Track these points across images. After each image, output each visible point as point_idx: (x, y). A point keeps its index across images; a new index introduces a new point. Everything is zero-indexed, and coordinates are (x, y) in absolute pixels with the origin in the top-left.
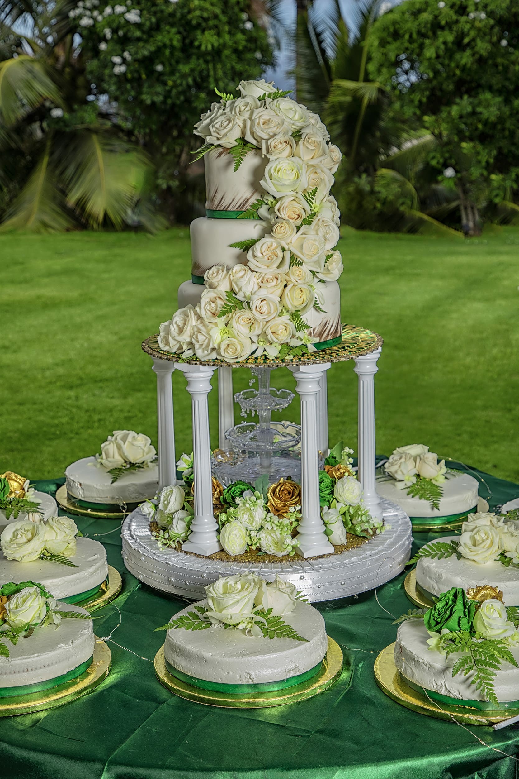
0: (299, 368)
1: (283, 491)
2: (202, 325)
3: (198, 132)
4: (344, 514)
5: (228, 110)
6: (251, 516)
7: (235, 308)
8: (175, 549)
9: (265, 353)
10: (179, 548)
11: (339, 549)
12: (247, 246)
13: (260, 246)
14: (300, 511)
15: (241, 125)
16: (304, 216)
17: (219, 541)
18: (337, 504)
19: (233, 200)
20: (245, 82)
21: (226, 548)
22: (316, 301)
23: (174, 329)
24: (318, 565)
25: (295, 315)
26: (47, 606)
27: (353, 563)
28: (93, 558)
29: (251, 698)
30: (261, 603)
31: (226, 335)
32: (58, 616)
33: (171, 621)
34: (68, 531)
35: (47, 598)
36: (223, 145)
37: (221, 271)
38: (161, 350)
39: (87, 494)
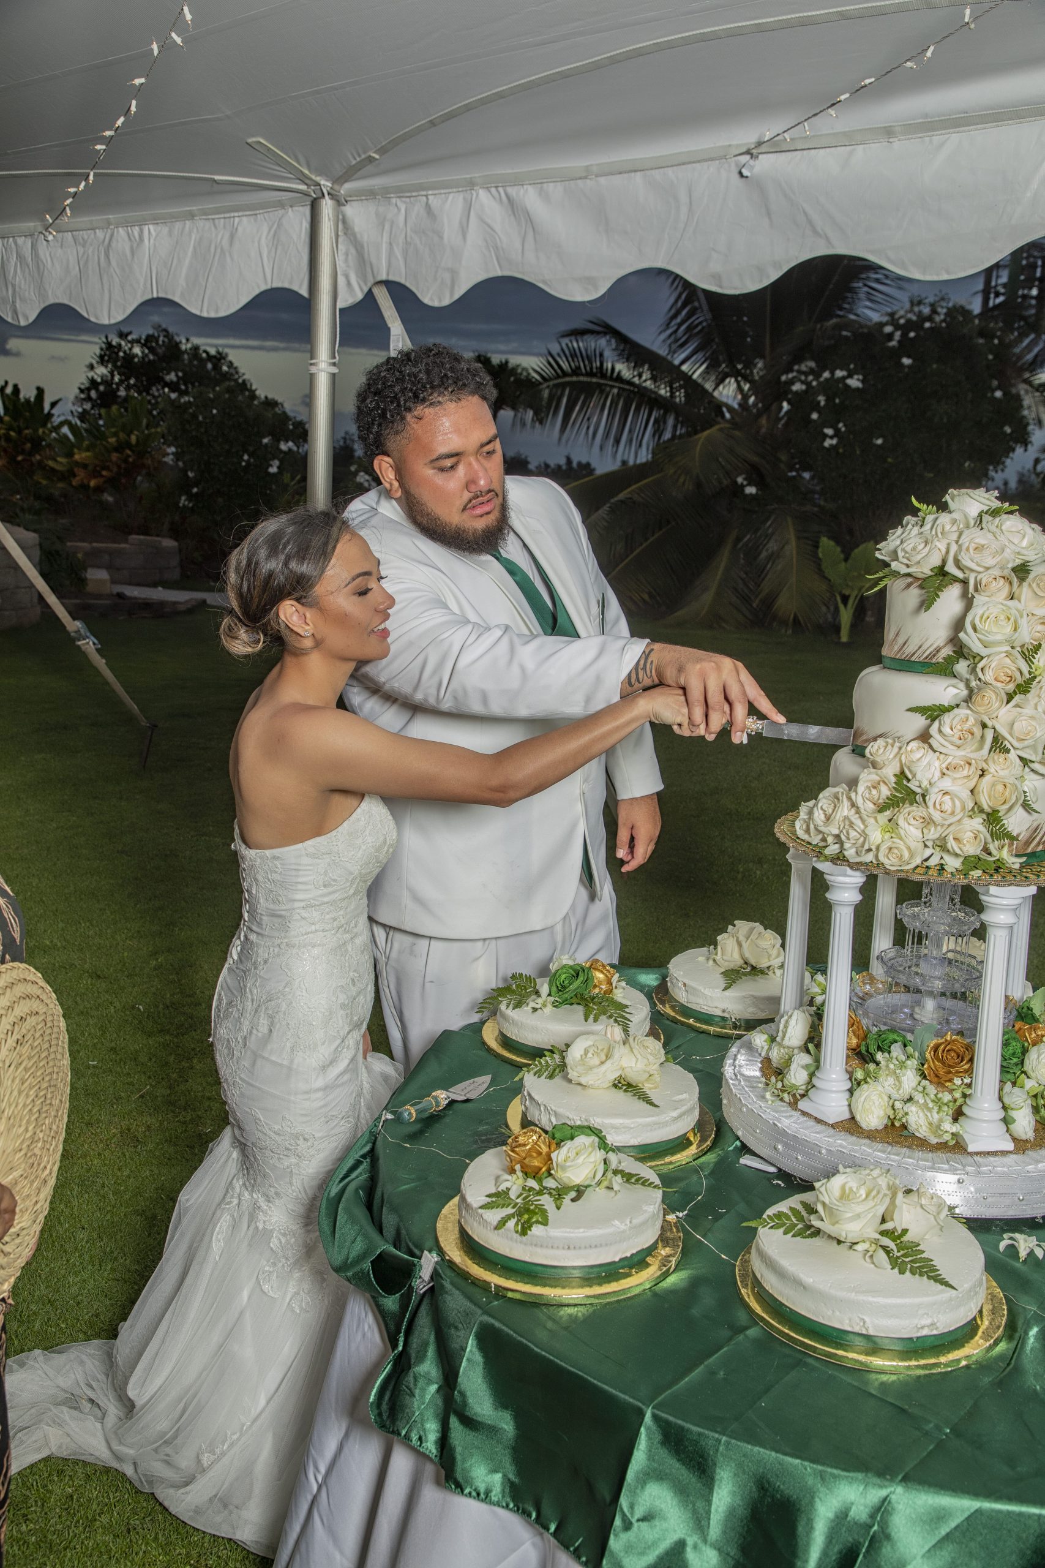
0: (989, 889)
1: (948, 1051)
2: (857, 815)
3: (882, 554)
4: (1035, 1096)
5: (928, 527)
6: (898, 1078)
7: (903, 801)
8: (790, 1104)
9: (942, 862)
10: (793, 1105)
11: (1021, 1146)
12: (934, 713)
13: (951, 717)
14: (969, 1086)
15: (944, 551)
16: (1020, 680)
17: (849, 1105)
18: (1027, 1081)
19: (920, 647)
20: (955, 492)
21: (858, 1117)
22: (1026, 796)
23: (819, 816)
24: (986, 1166)
25: (992, 818)
26: (605, 1163)
27: (1040, 1172)
28: (681, 1097)
29: (861, 1354)
30: (892, 1220)
31: (888, 835)
32: (619, 1178)
33: (764, 1216)
34: (651, 1058)
35: (607, 1153)
36: (914, 574)
37: (889, 747)
38: (798, 838)
39: (692, 998)
